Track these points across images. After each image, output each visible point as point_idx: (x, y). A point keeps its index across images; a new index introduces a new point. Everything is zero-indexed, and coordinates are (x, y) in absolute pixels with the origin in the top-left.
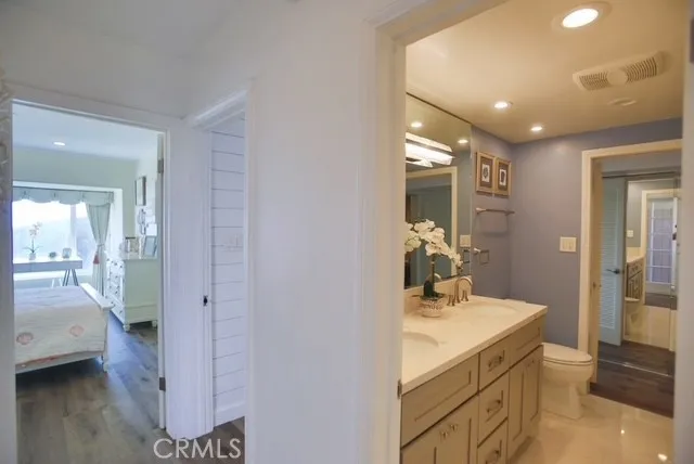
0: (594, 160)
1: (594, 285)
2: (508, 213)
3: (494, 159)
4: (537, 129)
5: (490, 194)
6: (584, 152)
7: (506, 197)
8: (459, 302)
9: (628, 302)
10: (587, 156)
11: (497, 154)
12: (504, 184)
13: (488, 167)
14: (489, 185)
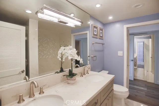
0: (127, 28)
1: (128, 65)
2: (103, 44)
3: (98, 27)
4: (111, 18)
5: (97, 38)
6: (124, 26)
7: (102, 39)
8: (85, 74)
9: (135, 68)
10: (125, 26)
11: (99, 26)
12: (102, 35)
13: (96, 30)
14: (97, 35)
